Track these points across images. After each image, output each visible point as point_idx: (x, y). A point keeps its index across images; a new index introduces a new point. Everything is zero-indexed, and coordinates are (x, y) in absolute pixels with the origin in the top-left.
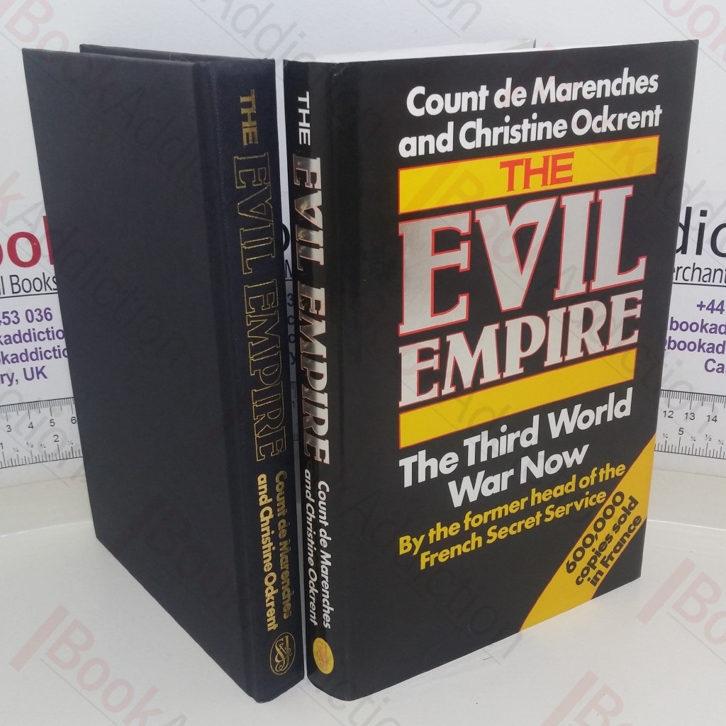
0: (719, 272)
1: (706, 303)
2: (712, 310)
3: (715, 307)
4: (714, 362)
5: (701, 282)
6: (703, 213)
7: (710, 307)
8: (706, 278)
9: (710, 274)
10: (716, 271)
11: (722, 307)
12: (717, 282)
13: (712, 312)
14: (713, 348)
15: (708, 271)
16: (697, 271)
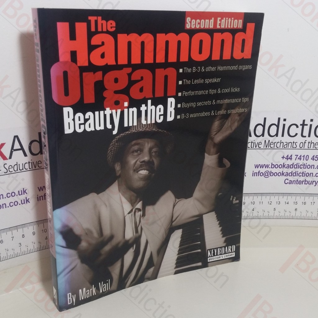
0: (290, 144)
1: (285, 156)
2: (287, 159)
3: (289, 158)
4: (288, 180)
5: (283, 148)
6: (285, 120)
7: (287, 158)
8: (285, 146)
9: (287, 144)
10: (289, 143)
11: (291, 158)
12: (289, 147)
13: (287, 160)
14: (288, 174)
15: (286, 143)
16: (282, 144)
